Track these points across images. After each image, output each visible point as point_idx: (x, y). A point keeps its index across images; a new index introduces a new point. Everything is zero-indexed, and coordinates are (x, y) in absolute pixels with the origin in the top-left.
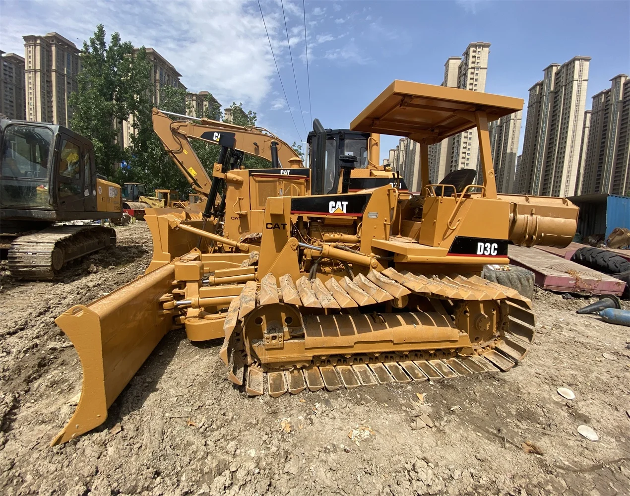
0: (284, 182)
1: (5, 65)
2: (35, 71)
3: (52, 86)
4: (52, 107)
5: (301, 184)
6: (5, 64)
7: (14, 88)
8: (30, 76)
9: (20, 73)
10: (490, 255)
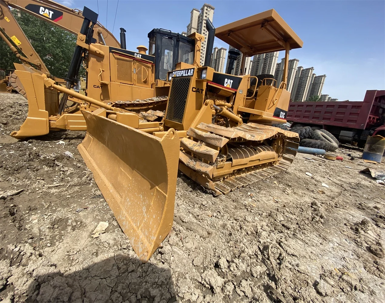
0: (137, 63)
5: (148, 67)
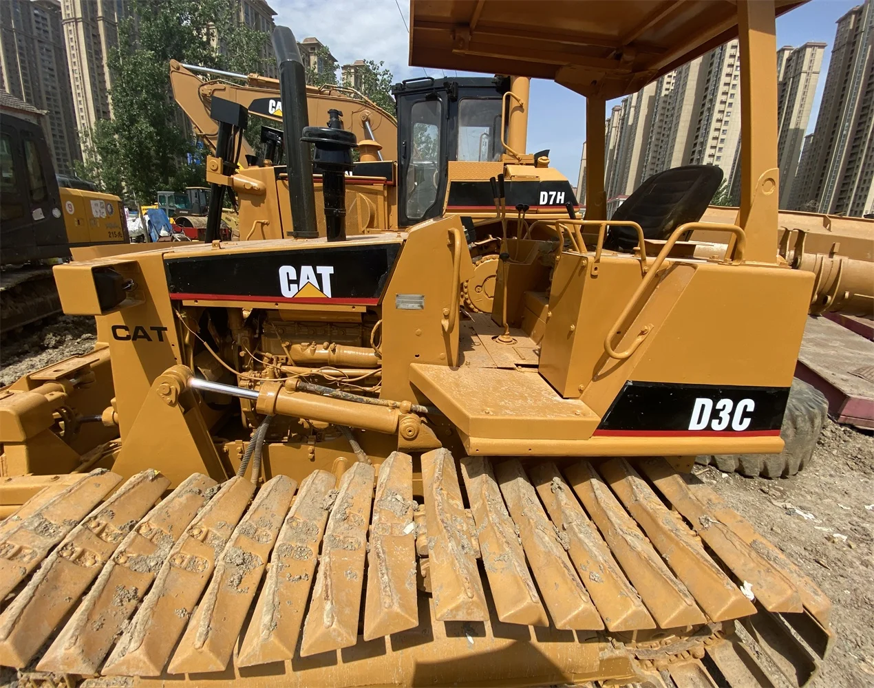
1: (36, 15)
2: (76, 20)
3: (100, 43)
4: (104, 74)
5: (376, 193)
6: (36, 12)
7: (51, 48)
8: (70, 28)
9: (58, 25)
10: (729, 431)
